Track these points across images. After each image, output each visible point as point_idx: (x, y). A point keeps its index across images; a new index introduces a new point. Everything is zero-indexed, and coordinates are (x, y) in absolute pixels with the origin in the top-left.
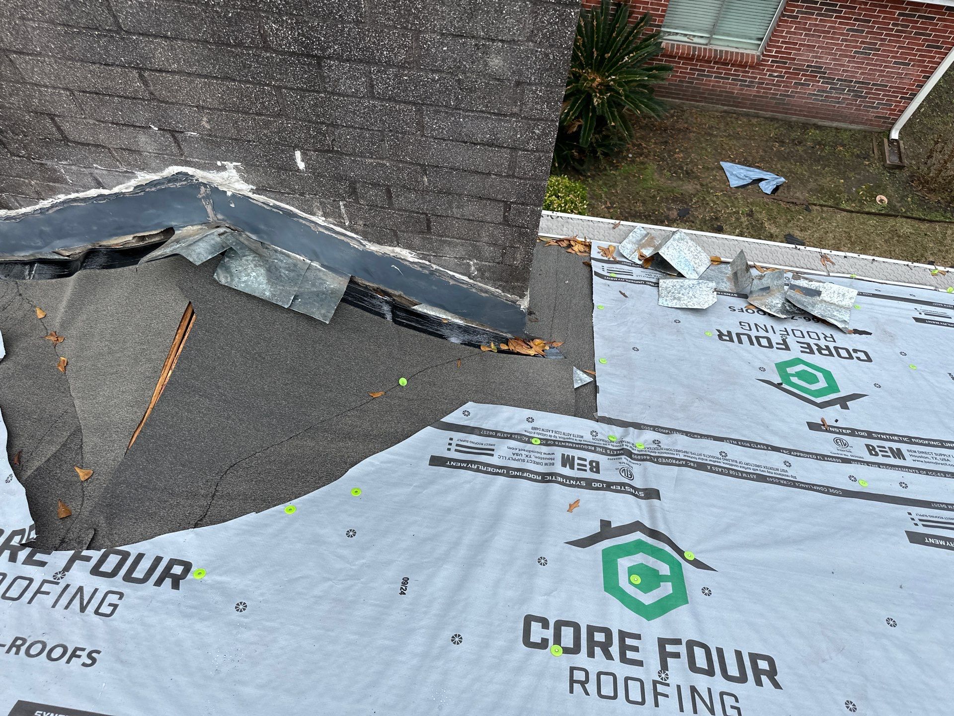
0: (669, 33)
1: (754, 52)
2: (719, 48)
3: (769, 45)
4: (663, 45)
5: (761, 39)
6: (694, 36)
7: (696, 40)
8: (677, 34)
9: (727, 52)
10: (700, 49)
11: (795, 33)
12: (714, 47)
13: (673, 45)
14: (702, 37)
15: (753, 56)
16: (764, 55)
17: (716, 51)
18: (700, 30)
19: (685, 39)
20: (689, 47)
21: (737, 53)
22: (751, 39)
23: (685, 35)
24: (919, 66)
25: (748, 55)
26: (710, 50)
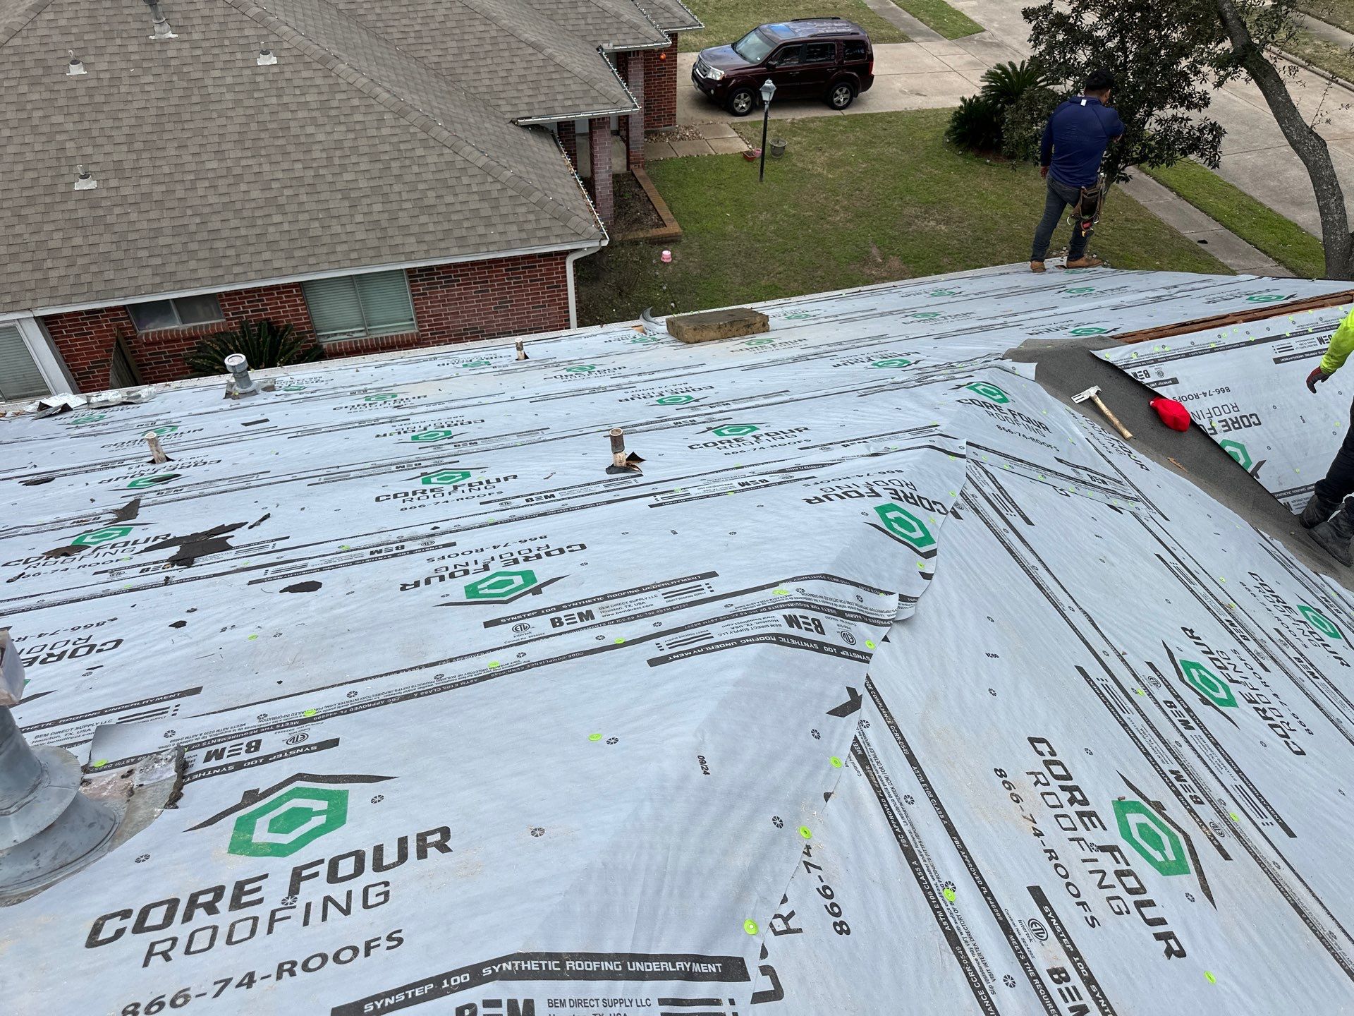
0: (329, 336)
1: (412, 331)
2: (379, 336)
3: (419, 322)
4: (325, 346)
5: (412, 320)
6: (353, 332)
7: (355, 335)
8: (336, 334)
9: (387, 337)
10: (361, 341)
11: (434, 307)
12: (374, 336)
13: (334, 345)
14: (361, 331)
15: (412, 334)
16: (421, 331)
17: (376, 339)
18: (358, 326)
19: (346, 337)
20: (350, 342)
21: (397, 336)
22: (404, 321)
23: (344, 334)
24: (554, 305)
25: (407, 335)
26: (371, 339)
